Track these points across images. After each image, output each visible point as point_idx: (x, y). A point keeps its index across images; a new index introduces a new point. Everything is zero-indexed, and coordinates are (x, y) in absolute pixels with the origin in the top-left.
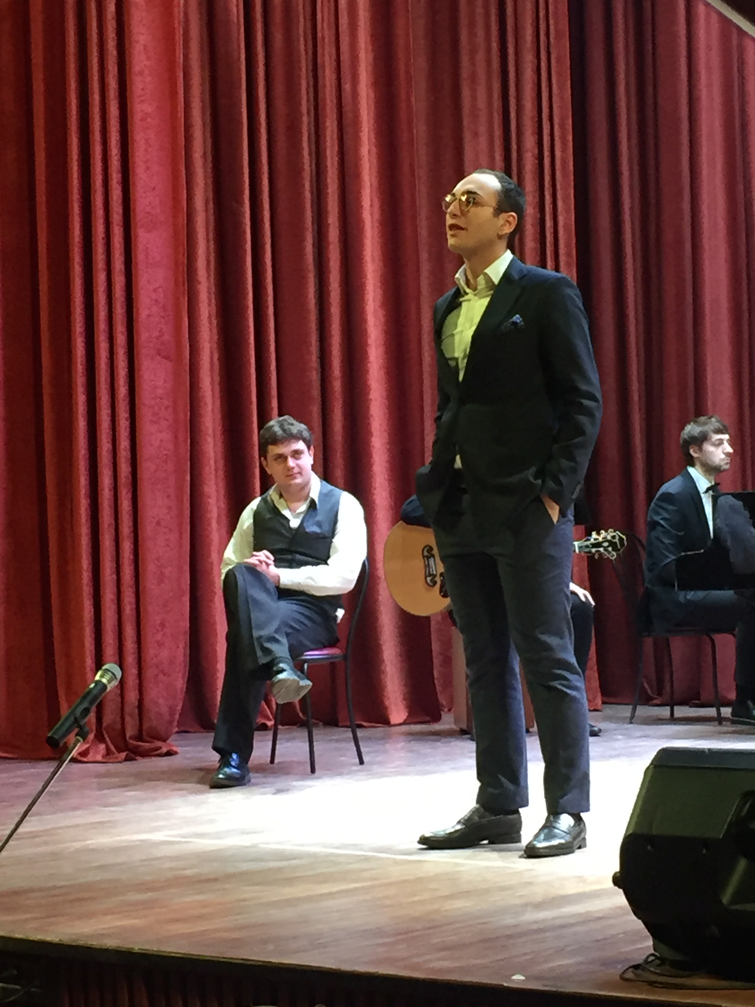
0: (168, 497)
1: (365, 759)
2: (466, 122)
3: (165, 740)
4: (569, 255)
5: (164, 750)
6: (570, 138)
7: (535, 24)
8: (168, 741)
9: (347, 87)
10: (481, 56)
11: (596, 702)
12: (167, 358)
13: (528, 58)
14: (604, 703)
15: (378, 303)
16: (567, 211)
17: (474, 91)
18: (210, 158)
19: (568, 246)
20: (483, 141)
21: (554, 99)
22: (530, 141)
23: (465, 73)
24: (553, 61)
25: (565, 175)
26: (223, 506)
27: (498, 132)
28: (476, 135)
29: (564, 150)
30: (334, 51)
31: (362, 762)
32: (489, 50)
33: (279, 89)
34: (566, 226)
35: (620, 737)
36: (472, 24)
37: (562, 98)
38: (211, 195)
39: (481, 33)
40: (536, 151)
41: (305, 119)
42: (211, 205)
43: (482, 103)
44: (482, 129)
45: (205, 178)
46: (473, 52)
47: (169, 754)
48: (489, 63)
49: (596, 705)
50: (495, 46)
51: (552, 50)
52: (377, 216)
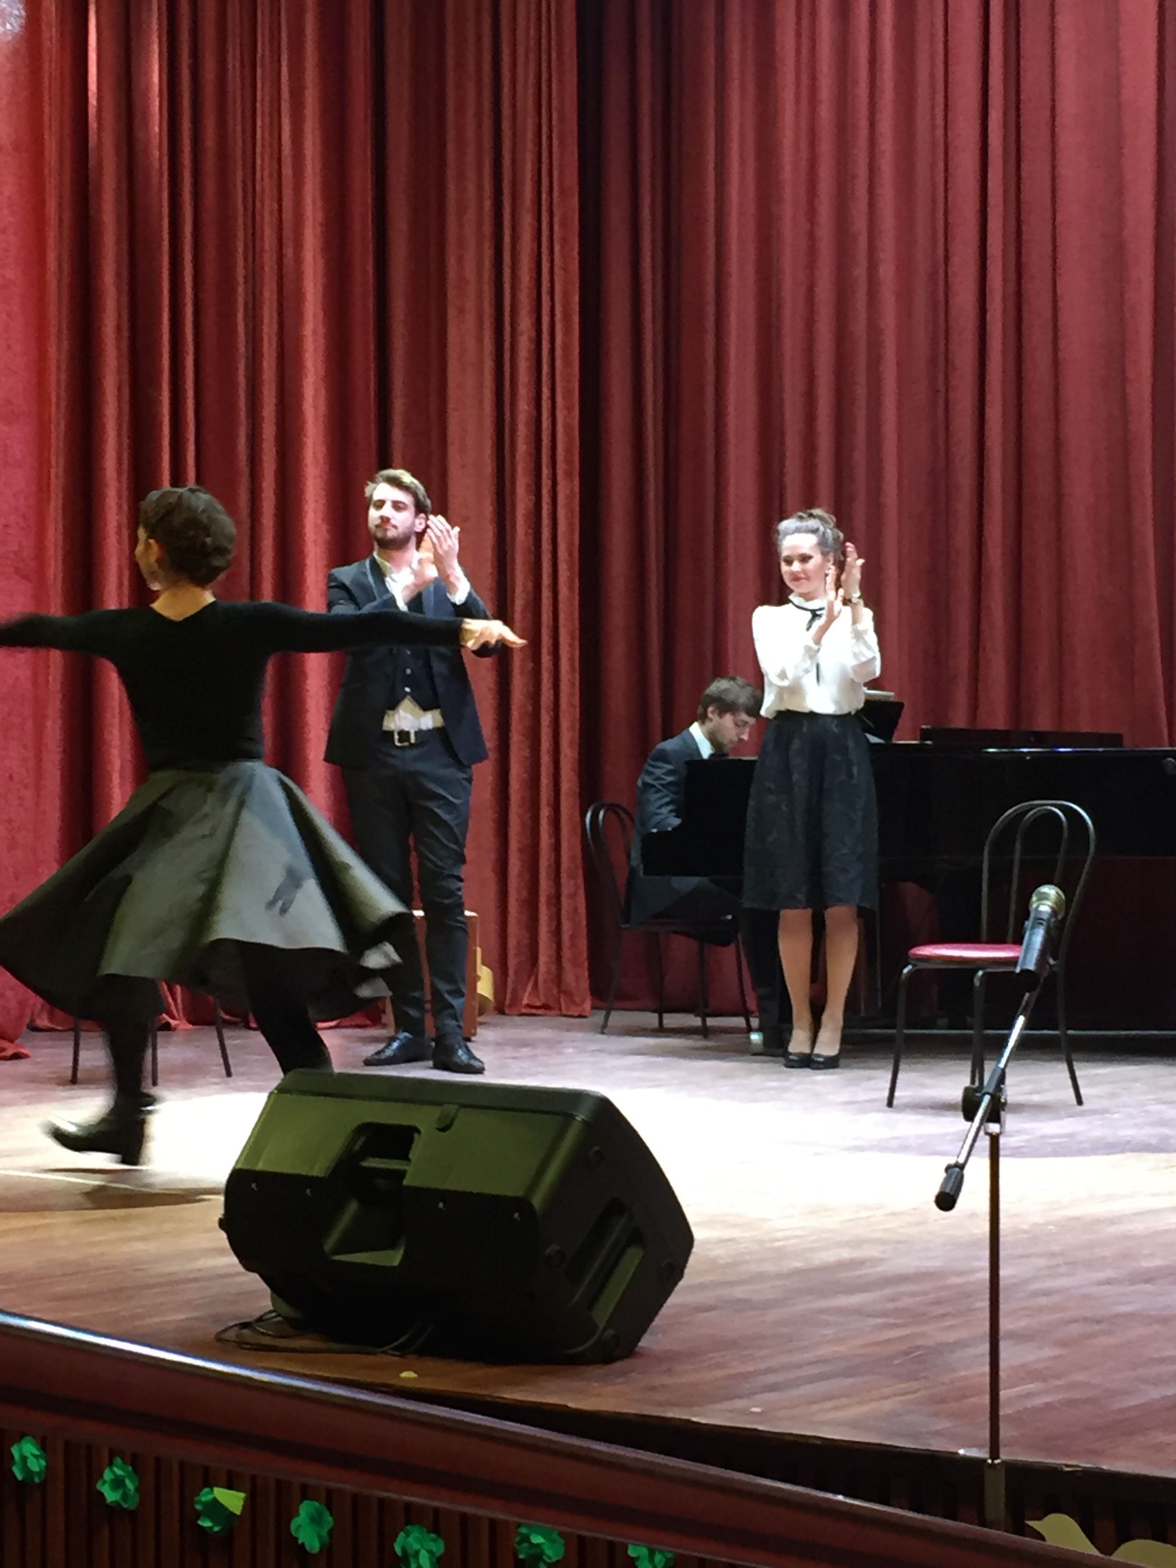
0: (25, 746)
1: (233, 1070)
2: (451, 294)
3: (11, 1041)
4: (569, 461)
5: (9, 1052)
6: (576, 319)
7: (536, 178)
8: (17, 1041)
9: (289, 251)
10: (470, 216)
11: (584, 1006)
12: (26, 577)
13: (527, 220)
14: (593, 1008)
15: (320, 515)
16: (569, 409)
17: (460, 259)
18: (126, 334)
19: (568, 451)
20: (470, 318)
21: (557, 270)
22: (525, 323)
23: (451, 235)
24: (556, 227)
25: (567, 363)
26: (129, 757)
27: (488, 309)
28: (461, 311)
29: (567, 332)
30: (276, 206)
31: (229, 1074)
32: (480, 208)
33: (210, 253)
34: (568, 428)
35: (571, 1050)
36: (461, 177)
37: (565, 269)
38: (126, 377)
39: (471, 187)
40: (534, 334)
41: (241, 289)
42: (126, 392)
43: (470, 274)
44: (470, 305)
45: (119, 358)
46: (461, 211)
47: (17, 1056)
48: (480, 224)
49: (584, 1010)
50: (488, 204)
51: (556, 211)
52: (323, 408)
